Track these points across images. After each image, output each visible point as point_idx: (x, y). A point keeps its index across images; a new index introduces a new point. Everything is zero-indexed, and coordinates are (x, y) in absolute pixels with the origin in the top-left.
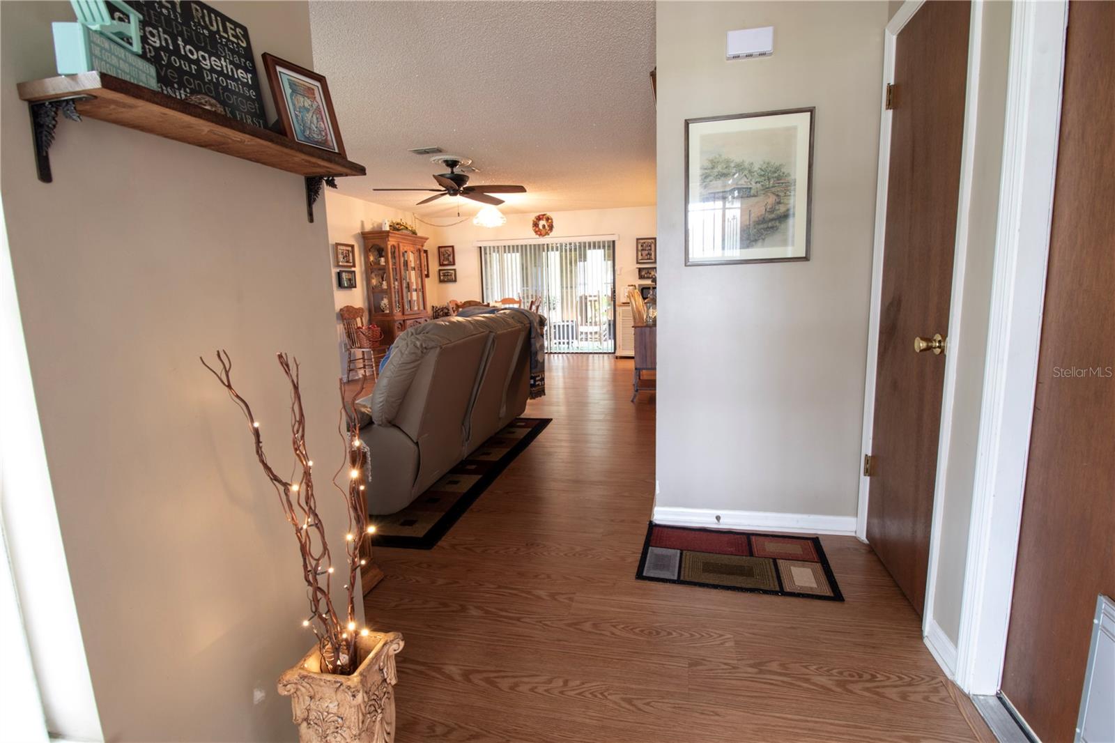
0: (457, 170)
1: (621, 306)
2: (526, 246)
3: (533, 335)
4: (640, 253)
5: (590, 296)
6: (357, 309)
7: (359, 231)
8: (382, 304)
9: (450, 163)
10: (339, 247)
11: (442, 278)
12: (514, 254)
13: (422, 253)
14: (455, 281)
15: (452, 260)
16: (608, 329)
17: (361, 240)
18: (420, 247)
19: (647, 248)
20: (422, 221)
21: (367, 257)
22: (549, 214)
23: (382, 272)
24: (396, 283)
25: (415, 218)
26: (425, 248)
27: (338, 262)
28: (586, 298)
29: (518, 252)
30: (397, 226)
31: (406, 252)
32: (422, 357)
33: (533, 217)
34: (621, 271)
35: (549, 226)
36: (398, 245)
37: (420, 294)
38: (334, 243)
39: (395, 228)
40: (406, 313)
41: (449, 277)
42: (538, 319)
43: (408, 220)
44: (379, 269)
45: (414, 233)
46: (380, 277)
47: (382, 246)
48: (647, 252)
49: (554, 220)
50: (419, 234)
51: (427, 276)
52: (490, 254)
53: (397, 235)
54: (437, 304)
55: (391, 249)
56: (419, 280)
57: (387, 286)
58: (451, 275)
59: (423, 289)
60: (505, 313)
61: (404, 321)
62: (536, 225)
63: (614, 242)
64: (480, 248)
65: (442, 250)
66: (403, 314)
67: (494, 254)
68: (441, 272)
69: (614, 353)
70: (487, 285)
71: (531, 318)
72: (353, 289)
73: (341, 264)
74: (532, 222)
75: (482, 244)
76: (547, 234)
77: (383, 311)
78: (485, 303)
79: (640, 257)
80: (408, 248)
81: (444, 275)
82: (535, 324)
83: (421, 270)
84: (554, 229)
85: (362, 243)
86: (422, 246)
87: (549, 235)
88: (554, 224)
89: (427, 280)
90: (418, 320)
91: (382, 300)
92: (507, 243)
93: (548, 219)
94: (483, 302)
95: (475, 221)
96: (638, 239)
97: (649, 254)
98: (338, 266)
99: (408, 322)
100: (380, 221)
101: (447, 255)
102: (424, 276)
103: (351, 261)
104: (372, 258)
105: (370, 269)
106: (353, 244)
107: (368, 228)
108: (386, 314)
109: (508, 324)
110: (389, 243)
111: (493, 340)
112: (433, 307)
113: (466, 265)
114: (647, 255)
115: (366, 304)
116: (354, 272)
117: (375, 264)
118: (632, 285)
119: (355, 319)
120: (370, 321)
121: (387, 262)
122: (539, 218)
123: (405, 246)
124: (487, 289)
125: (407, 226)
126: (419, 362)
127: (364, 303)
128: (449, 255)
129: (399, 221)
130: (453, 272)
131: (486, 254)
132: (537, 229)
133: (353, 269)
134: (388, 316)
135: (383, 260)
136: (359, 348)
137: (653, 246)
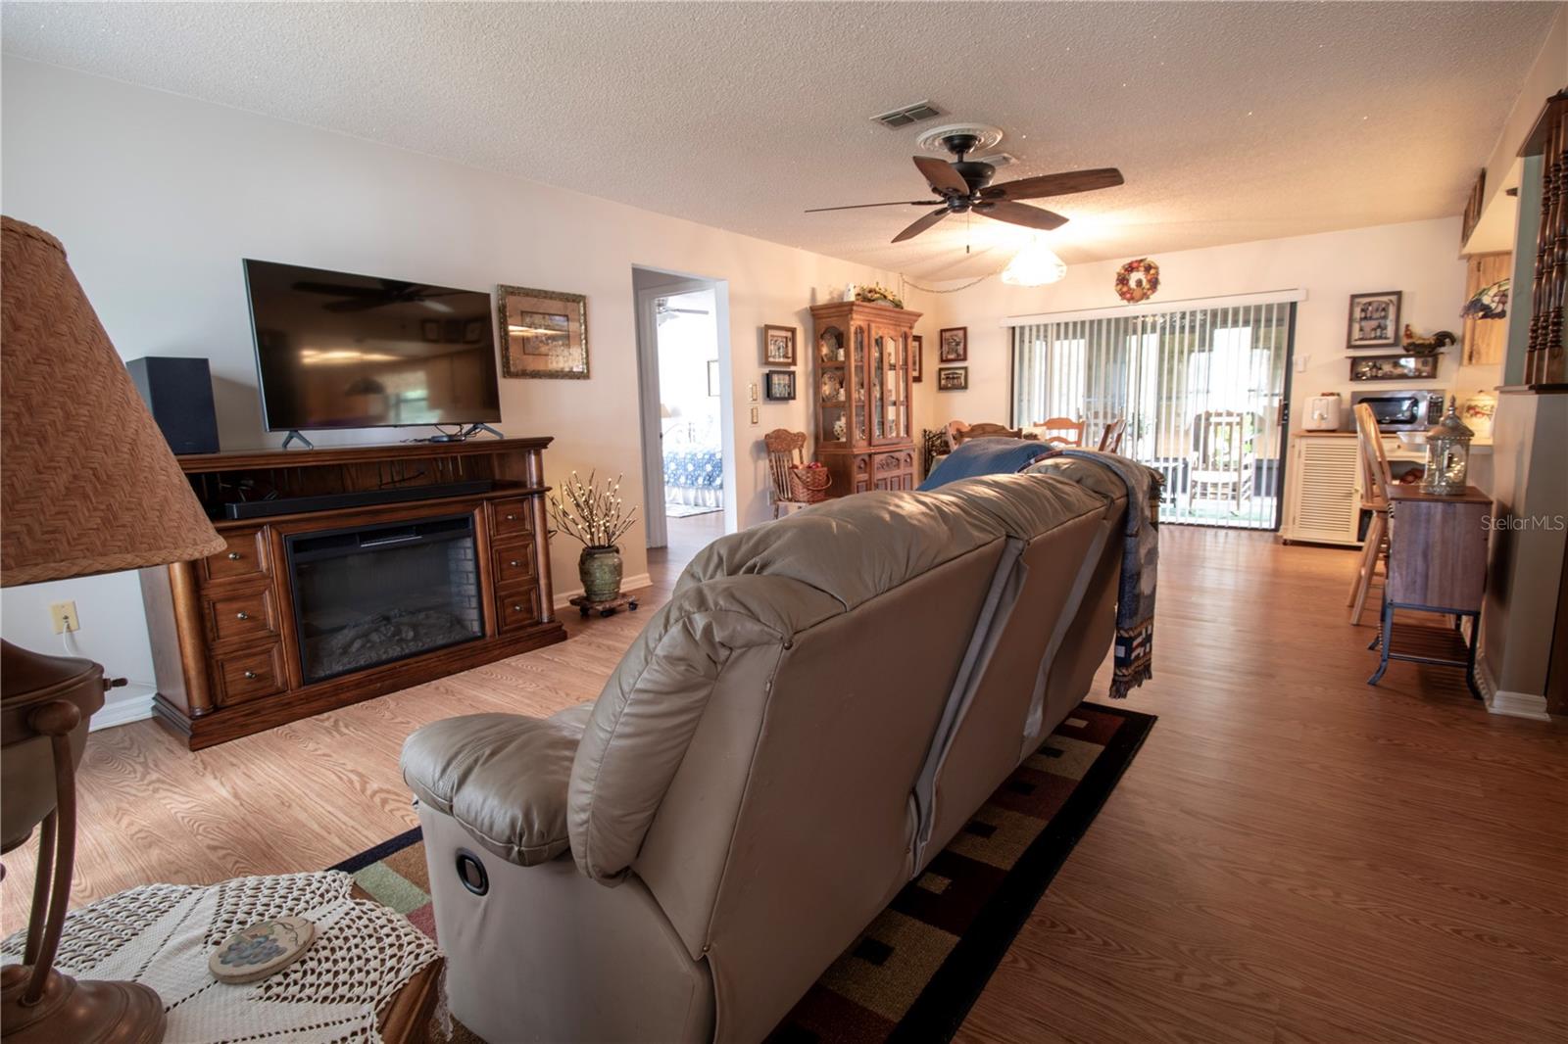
0: (970, 156)
1: (1302, 436)
2: (1100, 322)
3: (1132, 527)
4: (1356, 327)
5: (1219, 415)
6: (795, 435)
7: (807, 305)
8: (837, 427)
9: (956, 142)
10: (771, 332)
11: (943, 382)
12: (1075, 342)
13: (910, 340)
14: (965, 387)
15: (961, 352)
16: (1253, 478)
17: (810, 320)
18: (906, 329)
19: (1376, 315)
20: (916, 287)
21: (817, 348)
22: (1151, 259)
23: (840, 374)
24: (862, 391)
25: (905, 282)
26: (915, 332)
27: (767, 357)
28: (1207, 419)
29: (1082, 336)
30: (869, 295)
31: (881, 338)
32: (715, 677)
33: (1118, 266)
34: (1305, 365)
35: (1149, 281)
36: (869, 325)
37: (902, 409)
38: (763, 325)
39: (866, 297)
40: (875, 441)
41: (956, 381)
42: (1146, 482)
43: (892, 285)
44: (837, 368)
45: (898, 305)
46: (837, 381)
47: (842, 329)
48: (1374, 323)
49: (1161, 271)
50: (908, 307)
51: (918, 379)
52: (1030, 342)
53: (867, 310)
54: (934, 427)
55: (856, 333)
56: (902, 385)
57: (846, 397)
58: (958, 378)
59: (907, 401)
60: (1056, 467)
61: (870, 456)
62: (1122, 280)
63: (1293, 305)
64: (1014, 328)
65: (947, 335)
66: (870, 444)
67: (1038, 342)
68: (943, 373)
69: (1276, 529)
70: (1020, 394)
71: (1132, 482)
72: (791, 402)
73: (771, 360)
74: (1116, 276)
75: (1017, 323)
76: (1145, 296)
77: (838, 439)
78: (1016, 429)
79: (1356, 334)
80: (886, 331)
81: (947, 378)
82: (1140, 496)
83: (907, 370)
84: (1159, 287)
85: (810, 325)
86: (911, 328)
87: (1148, 298)
88: (1160, 278)
89: (915, 387)
90: (896, 455)
91: (839, 419)
92: (1063, 319)
93: (1148, 268)
94: (1012, 428)
95: (1005, 277)
96: (1354, 297)
97: (1379, 326)
98: (767, 363)
99: (878, 459)
100: (842, 288)
101: (954, 343)
102: (910, 379)
103: (790, 355)
104: (825, 350)
105: (824, 368)
106: (794, 326)
107: (823, 298)
108: (842, 443)
109: (1067, 505)
110: (852, 323)
111: (1017, 563)
112: (925, 431)
113: (986, 360)
114: (1375, 329)
115: (812, 427)
116: (794, 373)
117: (830, 359)
118: (1332, 394)
119: (790, 452)
120: (816, 456)
121: (847, 355)
122: (1130, 268)
123: (879, 328)
124: (1020, 401)
125: (886, 294)
126: (702, 693)
127: (808, 425)
128: (958, 344)
129: (873, 286)
130: (962, 372)
131: (1022, 341)
132: (1125, 289)
133: (792, 368)
134: (845, 447)
135: (841, 352)
136: (790, 500)
137: (1392, 310)
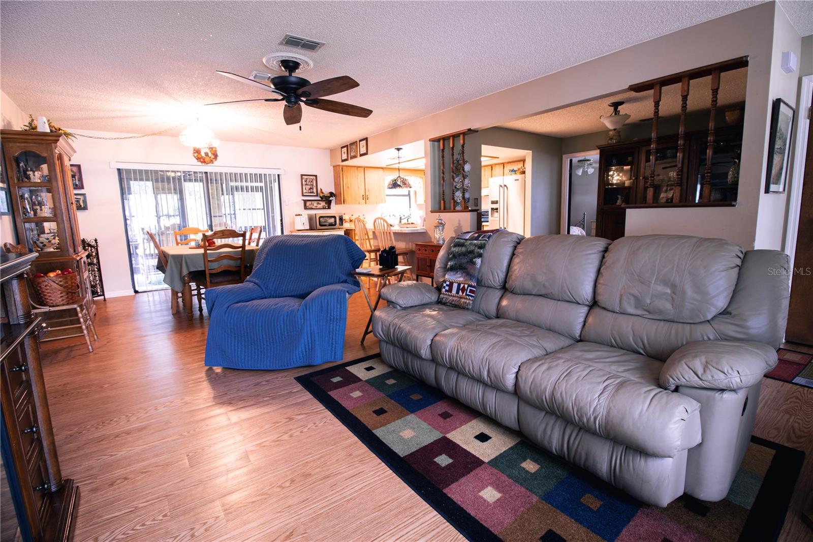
4: (304, 188)
14: (85, 208)
19: (309, 184)
34: (288, 202)
35: (213, 155)
36: (62, 155)
47: (45, 154)
48: (309, 187)
49: (218, 150)
55: (58, 160)
62: (197, 151)
63: (279, 176)
64: (119, 170)
74: (193, 150)
75: (122, 166)
76: (212, 162)
84: (218, 158)
88: (218, 154)
93: (212, 147)
96: (301, 175)
108: (53, 252)
121: (54, 177)
132: (199, 157)
137: (314, 182)
